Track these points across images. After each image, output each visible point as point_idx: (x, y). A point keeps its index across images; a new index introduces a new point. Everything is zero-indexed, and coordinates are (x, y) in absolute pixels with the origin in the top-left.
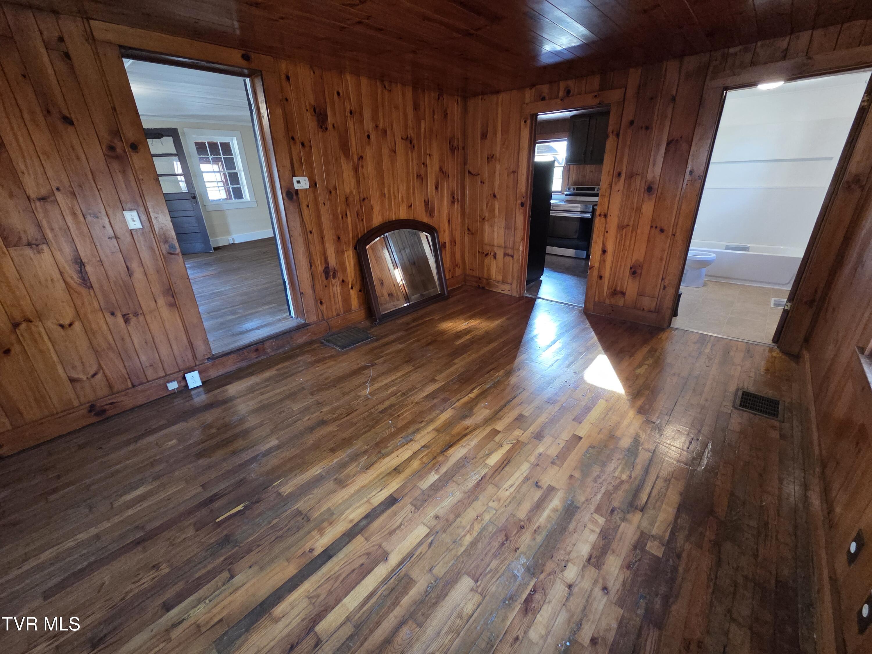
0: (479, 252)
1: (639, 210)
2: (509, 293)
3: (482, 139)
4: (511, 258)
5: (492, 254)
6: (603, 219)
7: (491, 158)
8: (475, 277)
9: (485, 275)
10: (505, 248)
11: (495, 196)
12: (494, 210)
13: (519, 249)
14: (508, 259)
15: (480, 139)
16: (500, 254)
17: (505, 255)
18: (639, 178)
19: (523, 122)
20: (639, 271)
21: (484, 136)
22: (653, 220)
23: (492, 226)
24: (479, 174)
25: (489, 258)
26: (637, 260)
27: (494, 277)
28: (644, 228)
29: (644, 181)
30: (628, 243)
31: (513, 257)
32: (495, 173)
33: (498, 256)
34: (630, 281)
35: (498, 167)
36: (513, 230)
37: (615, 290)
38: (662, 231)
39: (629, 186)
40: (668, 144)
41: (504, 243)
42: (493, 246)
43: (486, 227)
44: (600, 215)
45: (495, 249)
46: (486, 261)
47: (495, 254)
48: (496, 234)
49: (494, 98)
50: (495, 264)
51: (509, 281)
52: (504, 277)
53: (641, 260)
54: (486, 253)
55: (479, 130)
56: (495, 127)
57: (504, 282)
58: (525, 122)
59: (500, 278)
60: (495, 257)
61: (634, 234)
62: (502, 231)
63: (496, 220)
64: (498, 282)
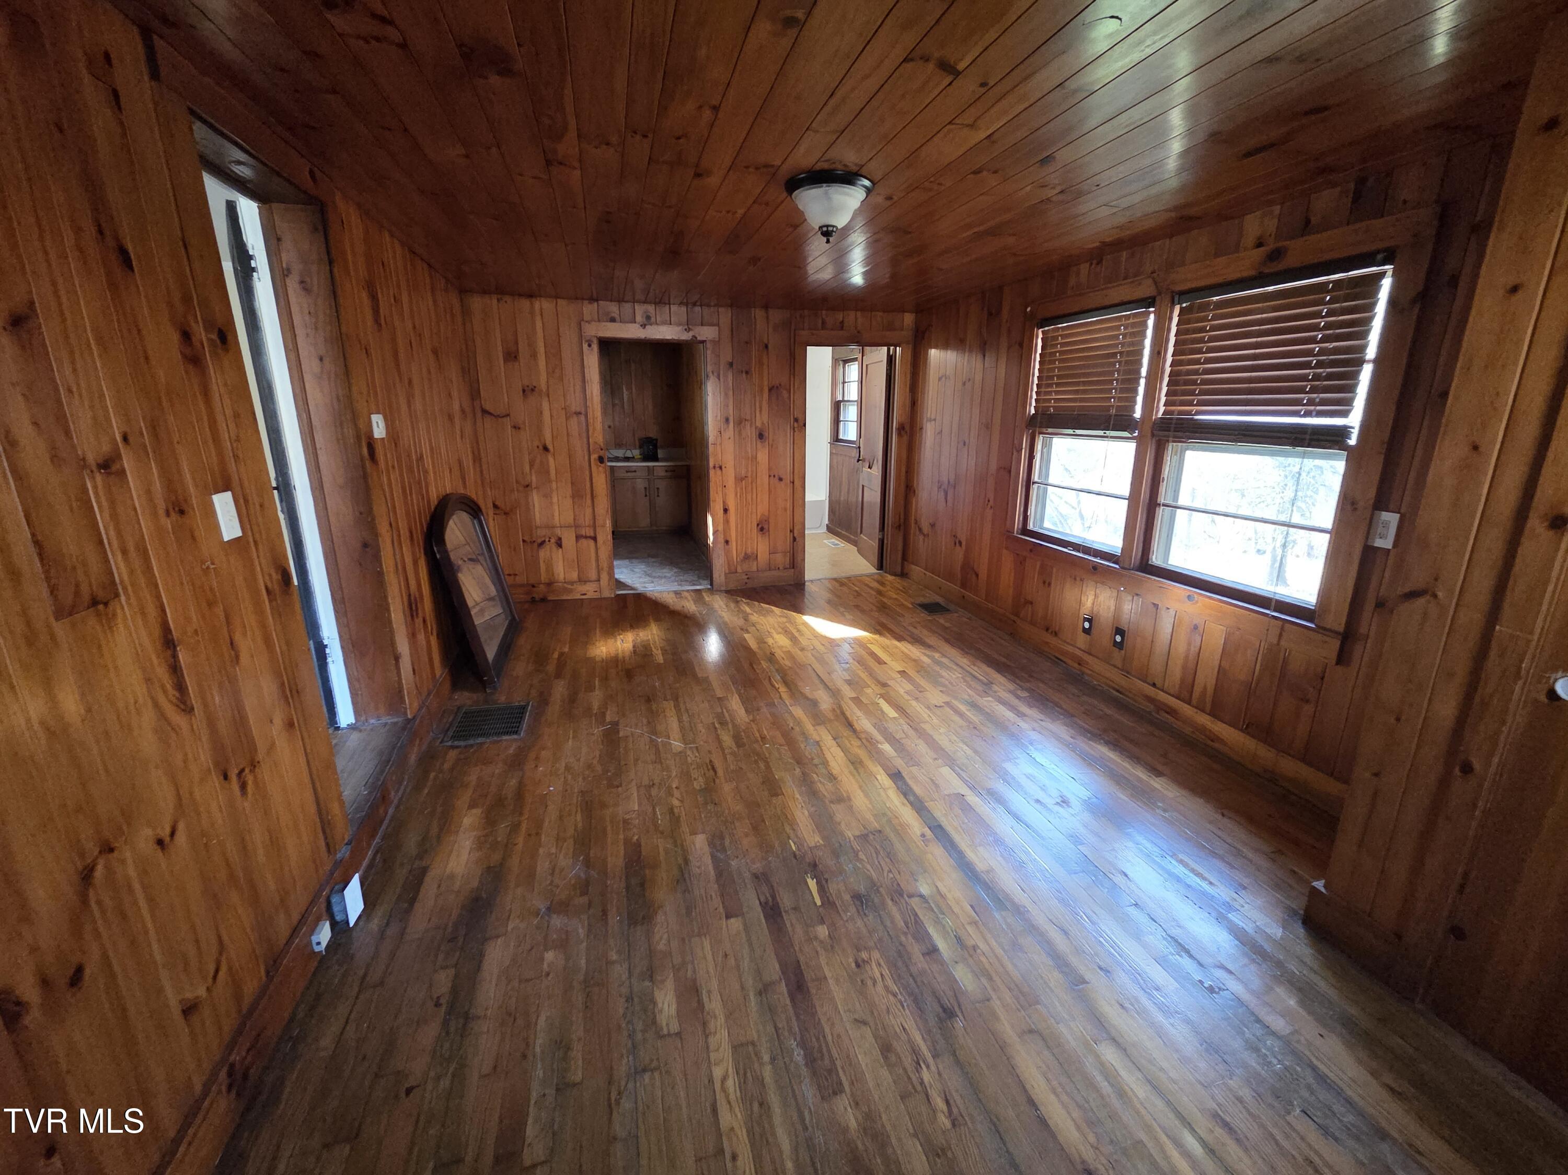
0: (524, 541)
1: (755, 458)
2: (596, 595)
3: (506, 360)
4: (592, 543)
5: (553, 540)
6: (719, 472)
7: (528, 391)
8: (522, 586)
9: (544, 577)
10: (577, 526)
11: (546, 449)
12: (548, 472)
13: (604, 526)
14: (584, 542)
15: (502, 362)
16: (569, 539)
17: (578, 537)
18: (748, 424)
19: (585, 346)
20: (766, 527)
21: (511, 356)
22: (770, 469)
23: (547, 496)
24: (508, 415)
25: (548, 547)
26: (763, 515)
27: (561, 577)
28: (763, 479)
29: (754, 428)
30: (749, 497)
31: (595, 539)
32: (541, 413)
33: (565, 542)
34: (760, 539)
35: (545, 406)
36: (589, 496)
37: (746, 554)
38: (781, 479)
39: (740, 432)
40: (770, 390)
41: (574, 519)
42: (554, 527)
43: (536, 499)
44: (714, 467)
45: (558, 532)
46: (543, 554)
47: (560, 539)
48: (556, 507)
49: (525, 303)
50: (560, 556)
51: (593, 575)
52: (581, 571)
53: (766, 514)
54: (540, 541)
55: (500, 348)
56: (532, 345)
57: (582, 580)
58: (590, 345)
59: (574, 575)
60: (559, 544)
61: (754, 485)
62: (568, 502)
63: (554, 485)
64: (572, 583)
